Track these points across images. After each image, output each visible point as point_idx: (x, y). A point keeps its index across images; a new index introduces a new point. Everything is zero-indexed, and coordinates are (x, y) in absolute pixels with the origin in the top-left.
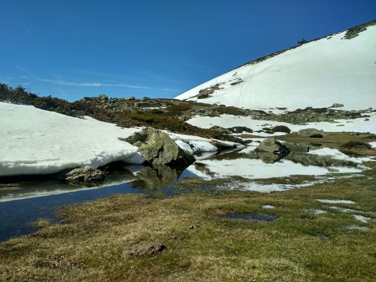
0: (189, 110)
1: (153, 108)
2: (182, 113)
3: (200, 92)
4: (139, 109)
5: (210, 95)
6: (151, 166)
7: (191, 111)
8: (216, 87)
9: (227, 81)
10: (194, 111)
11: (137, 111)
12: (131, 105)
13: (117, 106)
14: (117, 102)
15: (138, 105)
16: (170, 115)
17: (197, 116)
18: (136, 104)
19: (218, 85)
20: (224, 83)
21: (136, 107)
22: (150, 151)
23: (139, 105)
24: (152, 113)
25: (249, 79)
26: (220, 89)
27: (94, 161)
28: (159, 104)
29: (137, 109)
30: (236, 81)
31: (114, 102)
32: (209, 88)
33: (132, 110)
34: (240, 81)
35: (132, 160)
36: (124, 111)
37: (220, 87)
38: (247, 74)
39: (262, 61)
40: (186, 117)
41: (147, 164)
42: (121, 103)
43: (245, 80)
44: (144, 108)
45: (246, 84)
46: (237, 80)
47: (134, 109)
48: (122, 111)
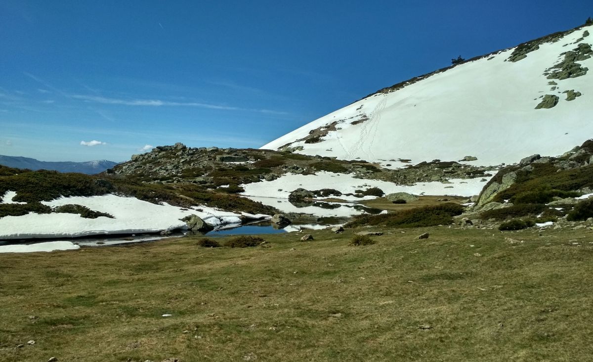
0: (280, 166)
1: (238, 163)
2: (271, 169)
3: (310, 133)
4: (222, 164)
5: (322, 138)
6: (191, 231)
7: (283, 167)
8: (331, 127)
9: (347, 118)
10: (286, 167)
11: (219, 167)
12: (213, 159)
13: (196, 160)
14: (196, 154)
15: (220, 159)
16: (255, 174)
17: (289, 174)
18: (218, 157)
19: (335, 123)
20: (343, 121)
21: (218, 162)
22: (191, 224)
23: (222, 159)
24: (236, 170)
25: (376, 116)
26: (336, 130)
27: (168, 229)
28: (246, 158)
29: (219, 164)
30: (359, 118)
31: (193, 154)
32: (323, 127)
33: (213, 166)
34: (365, 119)
35: (183, 228)
36: (204, 167)
37: (337, 126)
38: (375, 109)
39: (399, 89)
40: (274, 176)
41: (190, 230)
42: (201, 156)
43: (370, 118)
44: (227, 163)
45: (371, 124)
46: (361, 116)
47: (216, 164)
48: (202, 167)
